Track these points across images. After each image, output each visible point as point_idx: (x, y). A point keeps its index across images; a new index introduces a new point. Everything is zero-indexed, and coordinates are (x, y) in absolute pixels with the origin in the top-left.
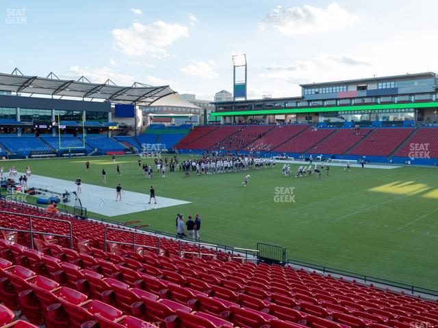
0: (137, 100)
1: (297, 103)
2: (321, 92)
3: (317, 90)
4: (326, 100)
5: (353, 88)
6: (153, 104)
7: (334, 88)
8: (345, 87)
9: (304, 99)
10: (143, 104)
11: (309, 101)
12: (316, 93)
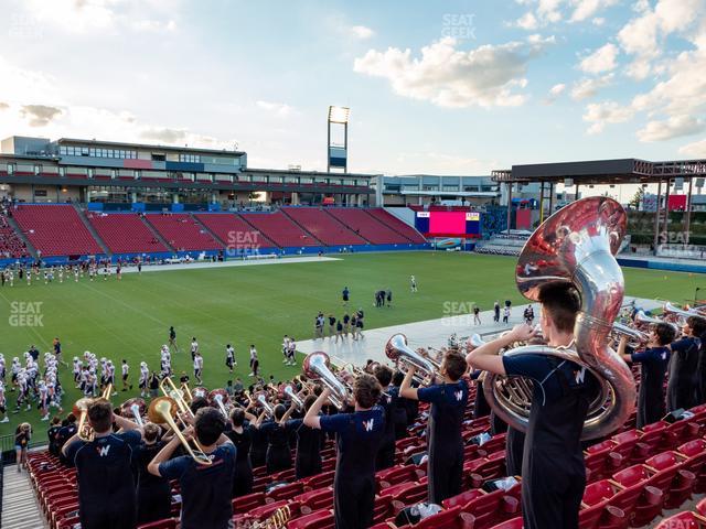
2: (92, 155)
3: (85, 150)
5: (146, 156)
7: (117, 152)
8: (134, 153)
12: (83, 155)
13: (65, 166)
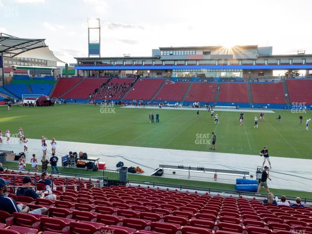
0: (4, 51)
1: (153, 61)
2: (174, 54)
3: (171, 52)
4: (177, 60)
5: (200, 53)
6: (18, 56)
7: (185, 52)
8: (194, 51)
9: (161, 59)
10: (8, 55)
11: (163, 60)
12: (171, 55)
13: (165, 60)
